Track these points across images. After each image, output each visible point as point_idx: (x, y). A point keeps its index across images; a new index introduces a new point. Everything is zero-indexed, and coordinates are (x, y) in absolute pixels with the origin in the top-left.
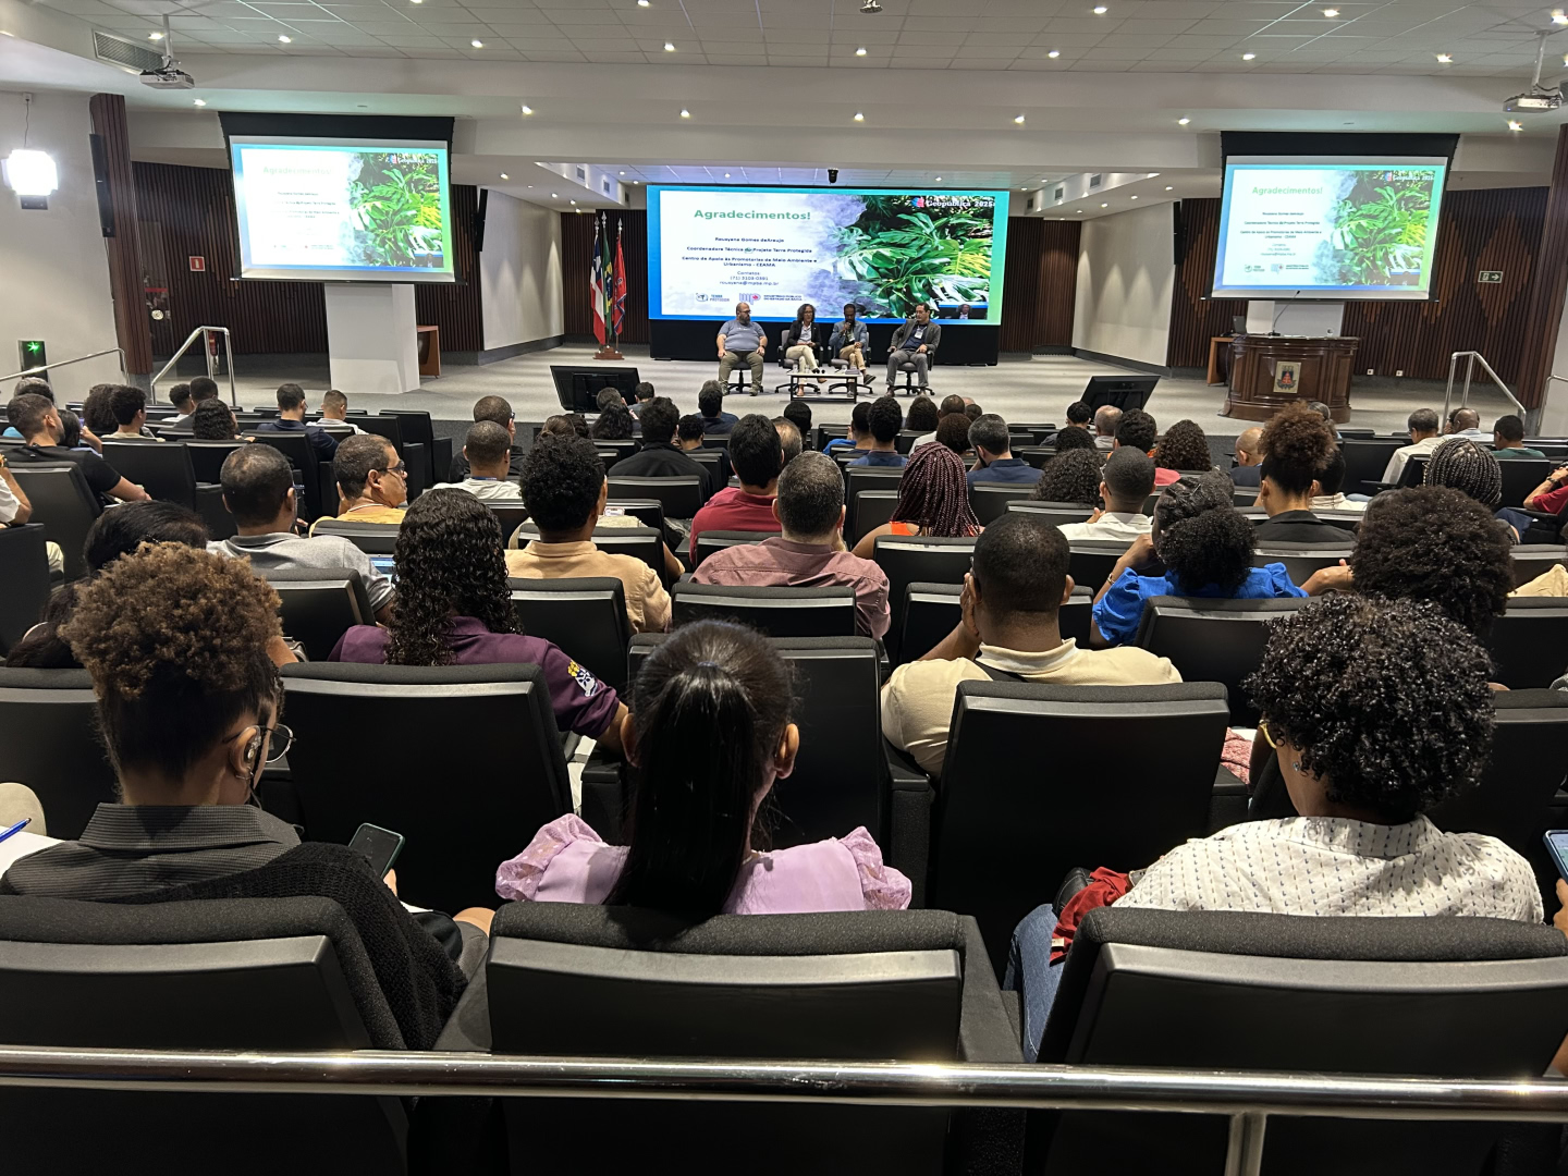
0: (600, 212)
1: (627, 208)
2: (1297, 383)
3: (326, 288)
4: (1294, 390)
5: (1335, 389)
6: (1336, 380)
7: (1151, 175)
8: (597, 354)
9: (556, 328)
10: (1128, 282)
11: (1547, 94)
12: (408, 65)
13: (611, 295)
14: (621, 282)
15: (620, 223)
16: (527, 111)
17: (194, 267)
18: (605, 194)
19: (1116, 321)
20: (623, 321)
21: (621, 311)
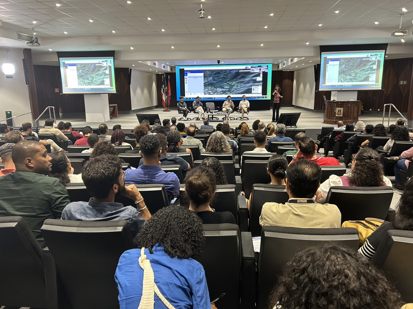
0: (164, 73)
1: (171, 72)
2: (342, 114)
3: (84, 95)
4: (341, 116)
5: (353, 115)
6: (353, 113)
7: (303, 58)
8: (164, 110)
9: (155, 103)
10: (305, 87)
11: (403, 31)
12: (99, 38)
13: (167, 95)
14: (169, 91)
15: (169, 76)
16: (132, 48)
17: (56, 91)
18: (163, 69)
19: (302, 98)
20: (170, 101)
21: (170, 99)
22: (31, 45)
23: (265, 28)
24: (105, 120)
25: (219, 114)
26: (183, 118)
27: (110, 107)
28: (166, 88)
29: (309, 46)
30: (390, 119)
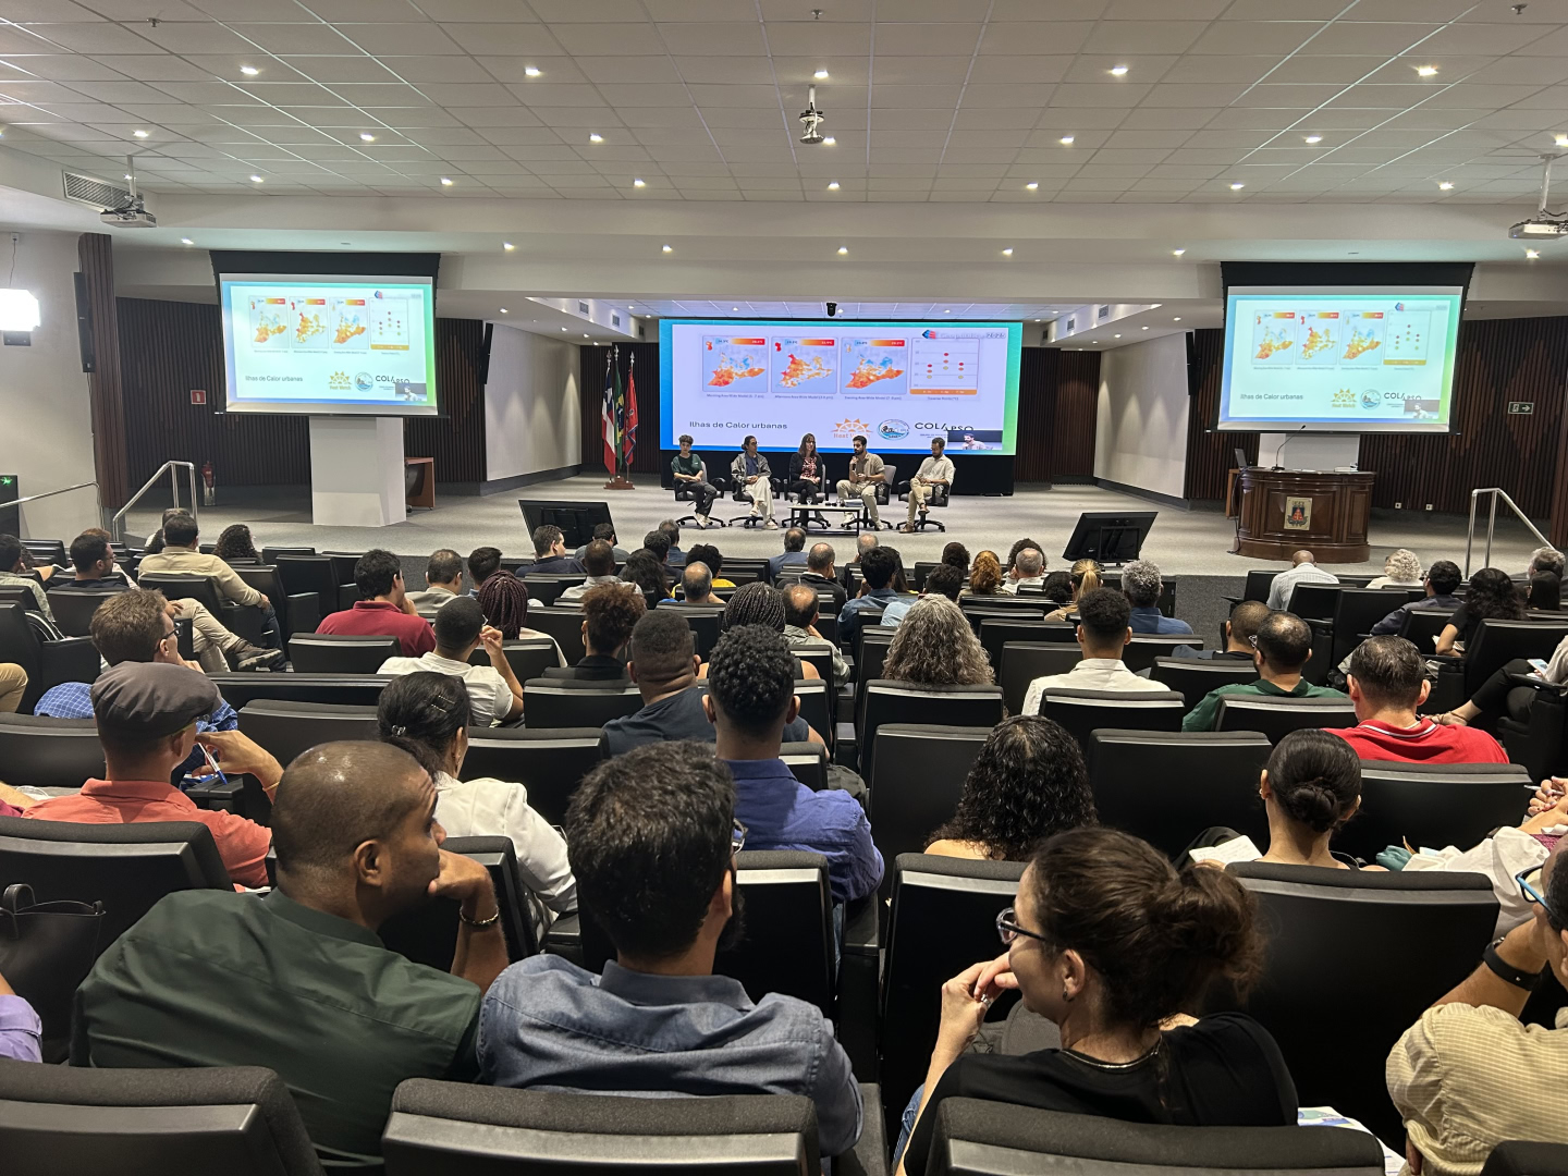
0: (614, 344)
1: (641, 341)
2: (1309, 519)
3: (311, 422)
4: (1306, 527)
5: (1350, 526)
6: (1351, 516)
7: (1154, 306)
8: (607, 484)
9: (572, 457)
10: (1145, 413)
11: (1555, 219)
12: (384, 203)
13: (622, 426)
14: (633, 413)
15: (632, 356)
16: (509, 247)
17: (195, 400)
18: (614, 328)
19: (1135, 451)
20: (633, 451)
21: (632, 441)
22: (121, 220)
23: (1028, 191)
24: (386, 519)
25: (835, 505)
26: (692, 518)
27: (408, 467)
28: (621, 400)
29: (1185, 263)
30: (1494, 545)
